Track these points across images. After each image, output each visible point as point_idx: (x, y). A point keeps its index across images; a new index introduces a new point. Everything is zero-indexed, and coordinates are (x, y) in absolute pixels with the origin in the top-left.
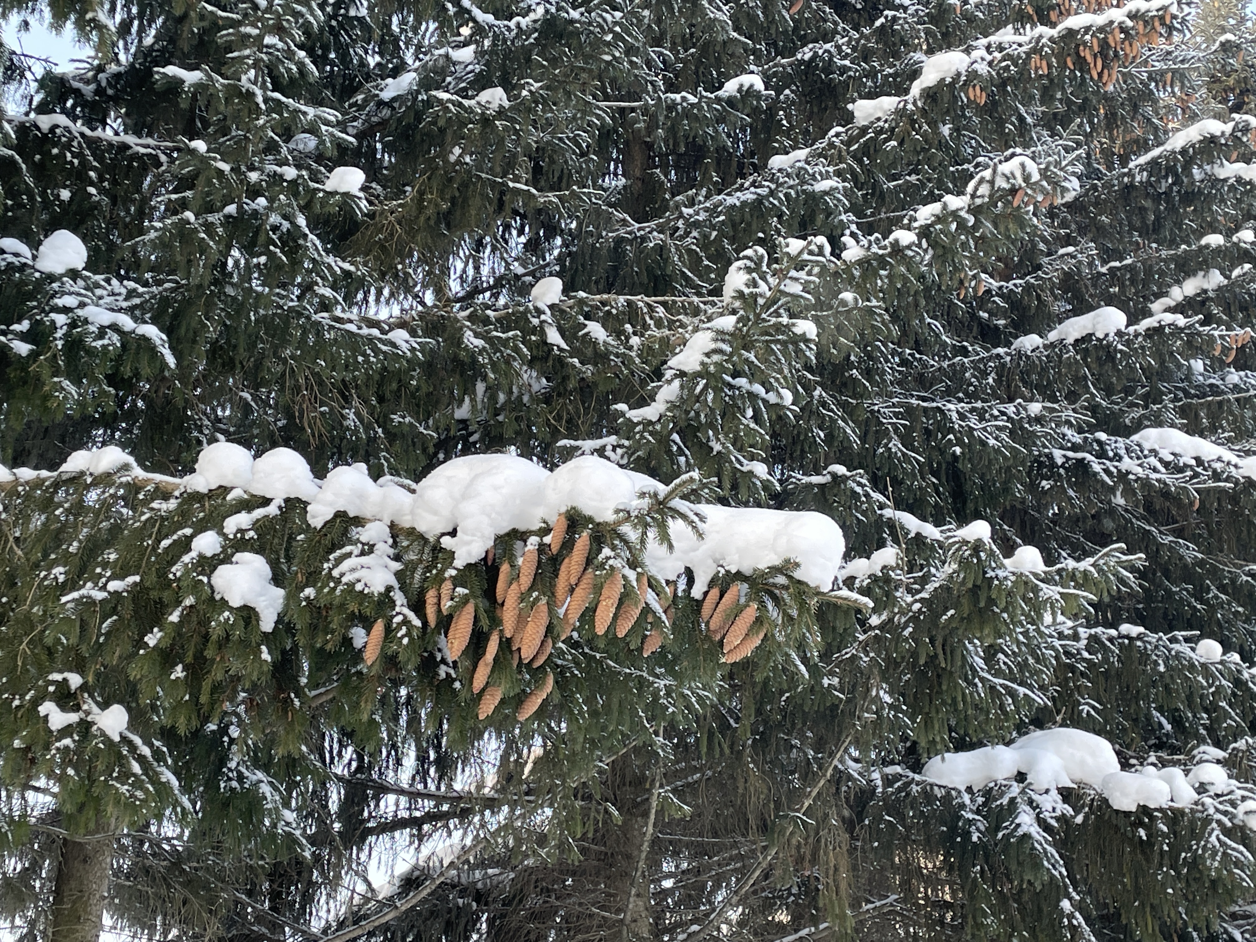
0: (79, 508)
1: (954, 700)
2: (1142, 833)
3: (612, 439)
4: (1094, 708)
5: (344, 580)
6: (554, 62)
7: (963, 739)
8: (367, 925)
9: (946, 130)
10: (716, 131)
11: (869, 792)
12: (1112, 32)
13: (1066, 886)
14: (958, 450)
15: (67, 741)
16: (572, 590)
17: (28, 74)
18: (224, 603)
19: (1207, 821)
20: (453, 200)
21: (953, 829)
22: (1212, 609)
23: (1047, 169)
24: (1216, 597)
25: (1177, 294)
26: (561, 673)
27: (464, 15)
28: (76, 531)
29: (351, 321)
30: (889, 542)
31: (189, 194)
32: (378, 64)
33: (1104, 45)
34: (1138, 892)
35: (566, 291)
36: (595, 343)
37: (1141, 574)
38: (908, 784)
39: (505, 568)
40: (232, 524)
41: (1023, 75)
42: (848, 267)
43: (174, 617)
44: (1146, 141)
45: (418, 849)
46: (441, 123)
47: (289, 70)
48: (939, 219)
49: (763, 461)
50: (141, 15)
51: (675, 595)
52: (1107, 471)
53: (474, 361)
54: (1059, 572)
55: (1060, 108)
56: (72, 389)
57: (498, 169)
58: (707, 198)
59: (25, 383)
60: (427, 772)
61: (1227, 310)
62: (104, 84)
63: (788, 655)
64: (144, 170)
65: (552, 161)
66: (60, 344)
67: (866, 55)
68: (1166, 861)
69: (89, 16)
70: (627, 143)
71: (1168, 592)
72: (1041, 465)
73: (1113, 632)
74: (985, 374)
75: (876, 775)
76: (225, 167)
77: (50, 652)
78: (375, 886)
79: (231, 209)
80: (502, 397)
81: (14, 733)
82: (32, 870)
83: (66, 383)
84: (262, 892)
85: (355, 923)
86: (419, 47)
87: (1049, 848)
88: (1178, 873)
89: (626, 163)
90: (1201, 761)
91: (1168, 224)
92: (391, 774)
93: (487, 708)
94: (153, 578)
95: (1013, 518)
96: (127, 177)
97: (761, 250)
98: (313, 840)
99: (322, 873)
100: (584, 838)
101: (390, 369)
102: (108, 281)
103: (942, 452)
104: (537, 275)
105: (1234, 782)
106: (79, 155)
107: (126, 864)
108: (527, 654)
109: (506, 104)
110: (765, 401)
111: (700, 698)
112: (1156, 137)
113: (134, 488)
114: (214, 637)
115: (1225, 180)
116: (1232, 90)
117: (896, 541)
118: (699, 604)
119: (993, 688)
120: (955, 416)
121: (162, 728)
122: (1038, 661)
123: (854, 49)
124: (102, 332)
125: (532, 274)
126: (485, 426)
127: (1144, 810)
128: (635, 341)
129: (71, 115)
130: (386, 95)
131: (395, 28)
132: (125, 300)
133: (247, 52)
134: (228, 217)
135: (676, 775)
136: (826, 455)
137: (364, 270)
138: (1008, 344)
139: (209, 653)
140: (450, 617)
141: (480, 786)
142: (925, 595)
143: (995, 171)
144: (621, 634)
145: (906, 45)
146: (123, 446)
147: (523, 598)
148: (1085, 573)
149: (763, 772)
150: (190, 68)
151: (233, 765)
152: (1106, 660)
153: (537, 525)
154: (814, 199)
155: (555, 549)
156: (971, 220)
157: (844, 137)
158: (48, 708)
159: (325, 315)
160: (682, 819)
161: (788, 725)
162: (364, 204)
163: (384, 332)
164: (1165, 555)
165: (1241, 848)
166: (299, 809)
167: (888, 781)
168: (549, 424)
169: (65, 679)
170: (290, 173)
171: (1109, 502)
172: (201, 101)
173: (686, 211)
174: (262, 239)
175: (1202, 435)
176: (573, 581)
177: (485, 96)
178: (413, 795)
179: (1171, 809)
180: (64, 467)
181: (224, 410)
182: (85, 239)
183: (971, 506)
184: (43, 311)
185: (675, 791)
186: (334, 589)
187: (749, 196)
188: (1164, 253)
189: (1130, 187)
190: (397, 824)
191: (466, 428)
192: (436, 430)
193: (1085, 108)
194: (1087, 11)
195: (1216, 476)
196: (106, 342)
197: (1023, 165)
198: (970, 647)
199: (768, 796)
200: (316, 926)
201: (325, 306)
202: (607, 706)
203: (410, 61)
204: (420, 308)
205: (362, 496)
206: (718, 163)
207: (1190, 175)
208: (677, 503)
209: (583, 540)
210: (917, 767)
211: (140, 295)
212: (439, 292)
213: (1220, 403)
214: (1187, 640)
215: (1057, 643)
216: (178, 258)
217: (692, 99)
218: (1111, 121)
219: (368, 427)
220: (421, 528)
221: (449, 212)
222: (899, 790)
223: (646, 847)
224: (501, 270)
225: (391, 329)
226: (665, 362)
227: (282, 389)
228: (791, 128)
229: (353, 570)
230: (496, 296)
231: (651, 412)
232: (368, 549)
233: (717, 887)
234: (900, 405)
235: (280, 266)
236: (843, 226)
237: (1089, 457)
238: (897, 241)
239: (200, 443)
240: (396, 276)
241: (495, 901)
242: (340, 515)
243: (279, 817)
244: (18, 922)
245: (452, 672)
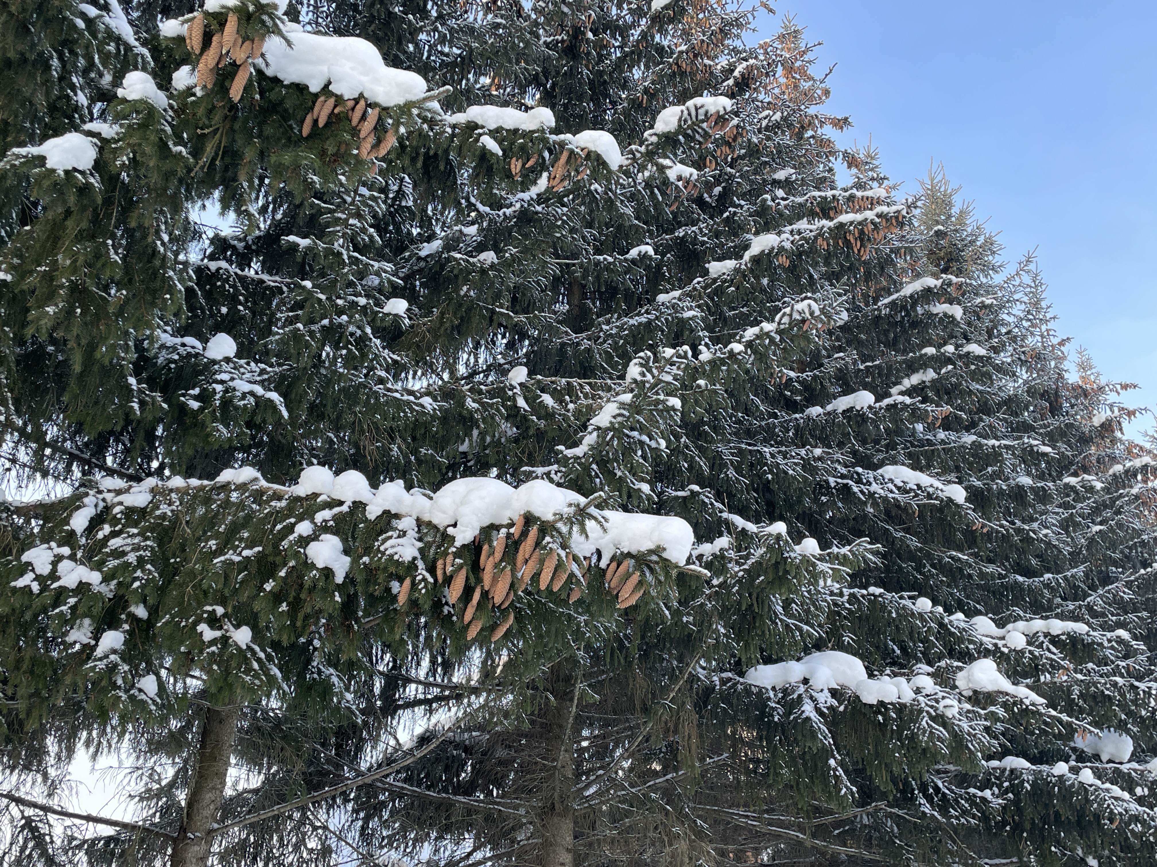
0: (227, 503)
1: (763, 632)
2: (880, 718)
3: (555, 467)
4: (852, 639)
5: (387, 553)
6: (526, 236)
7: (770, 656)
8: (395, 766)
9: (765, 281)
10: (624, 279)
11: (710, 689)
12: (866, 225)
13: (832, 751)
14: (770, 477)
15: (214, 648)
16: (526, 561)
17: (204, 236)
18: (313, 566)
19: (921, 711)
20: (462, 318)
21: (763, 714)
22: (927, 578)
23: (824, 308)
24: (929, 571)
25: (907, 383)
26: (518, 612)
27: (471, 206)
28: (224, 519)
29: (397, 391)
30: (725, 534)
31: (300, 312)
32: (419, 234)
33: (862, 232)
34: (877, 755)
35: (530, 374)
36: (547, 407)
37: (884, 556)
38: (735, 684)
39: (486, 547)
40: (320, 516)
41: (813, 250)
42: (703, 364)
43: (282, 574)
44: (889, 289)
45: (429, 719)
46: (456, 272)
47: (363, 240)
48: (758, 337)
49: (648, 482)
50: (274, 201)
51: (590, 565)
52: (862, 492)
53: (472, 417)
54: (829, 554)
55: (837, 268)
56: (225, 431)
57: (490, 300)
58: (618, 318)
59: (195, 426)
60: (435, 671)
61: (938, 394)
62: (250, 242)
63: (658, 604)
64: (273, 295)
65: (524, 295)
66: (218, 403)
67: (717, 235)
68: (895, 736)
69: (243, 208)
70: (570, 284)
71: (900, 567)
72: (821, 487)
73: (864, 592)
74: (788, 431)
75: (715, 678)
76: (323, 297)
77: (205, 593)
78: (401, 741)
79: (326, 322)
80: (488, 439)
81: (181, 643)
82: (188, 726)
83: (221, 427)
84: (330, 744)
85: (388, 765)
86: (444, 223)
87: (822, 726)
88: (903, 744)
89: (569, 295)
90: (918, 674)
91: (902, 340)
92: (414, 671)
93: (472, 633)
94: (269, 550)
95: (804, 519)
96: (262, 300)
97: (649, 353)
98: (363, 712)
99: (369, 733)
100: (532, 714)
101: (420, 421)
102: (248, 364)
103: (760, 478)
104: (513, 364)
105: (938, 687)
106: (234, 286)
107: (246, 724)
108: (498, 600)
109: (496, 261)
110: (649, 446)
111: (606, 629)
112: (895, 287)
113: (260, 492)
114: (307, 586)
115: (937, 314)
116: (943, 259)
117: (730, 533)
118: (604, 572)
119: (787, 625)
120: (768, 456)
121: (273, 641)
122: (817, 609)
123: (710, 231)
124: (244, 396)
125: (510, 363)
126: (477, 456)
127: (881, 703)
128: (571, 406)
129: (230, 262)
130: (423, 254)
131: (430, 212)
132: (259, 375)
133: (338, 228)
134: (323, 327)
135: (591, 675)
136: (689, 478)
137: (406, 359)
138: (802, 412)
139: (303, 596)
140: (451, 577)
141: (469, 679)
142: (746, 567)
143: (792, 309)
144: (556, 589)
145: (742, 229)
146: (253, 465)
147: (496, 566)
148: (845, 555)
149: (645, 675)
150: (304, 237)
151: (315, 664)
152: (860, 609)
153: (506, 522)
154: (683, 323)
155: (516, 536)
156: (778, 338)
157: (703, 284)
158: (203, 627)
159: (381, 386)
160: (595, 703)
161: (661, 646)
162: (407, 321)
163: (417, 398)
164: (898, 544)
165: (941, 729)
166: (355, 692)
167: (723, 682)
168: (517, 456)
169: (214, 610)
170: (362, 301)
171: (864, 510)
172: (309, 257)
173: (604, 327)
174: (344, 340)
175: (921, 471)
176: (527, 557)
177: (483, 256)
178: (427, 685)
179: (898, 703)
180: (218, 479)
181: (317, 442)
182: (235, 338)
183: (777, 511)
184: (208, 382)
185: (589, 686)
186: (381, 558)
187: (643, 319)
188: (899, 358)
189: (879, 317)
190: (417, 703)
191: (466, 457)
192: (447, 459)
193: (852, 269)
194: (853, 212)
195: (929, 496)
196: (246, 402)
197: (809, 306)
198: (774, 599)
199: (648, 690)
200: (364, 766)
201: (381, 381)
202: (548, 631)
203: (438, 232)
204: (440, 383)
205: (399, 501)
206: (626, 298)
207: (915, 311)
208: (593, 510)
209: (534, 531)
210: (742, 674)
211: (268, 373)
212: (452, 373)
213: (933, 451)
214: (910, 598)
215: (829, 598)
216: (292, 351)
217: (610, 259)
218: (868, 277)
219: (406, 456)
220: (435, 521)
221: (460, 325)
222: (730, 688)
223: (571, 720)
224: (490, 361)
225: (421, 397)
226: (589, 420)
227: (353, 432)
228: (671, 277)
229: (393, 547)
230: (487, 376)
231: (579, 451)
232: (403, 534)
233: (616, 746)
234: (735, 448)
235: (354, 357)
236: (700, 339)
237: (850, 482)
238: (732, 349)
239: (301, 464)
240: (425, 363)
241: (476, 752)
242: (387, 513)
243: (343, 697)
244: (177, 760)
245: (452, 610)
